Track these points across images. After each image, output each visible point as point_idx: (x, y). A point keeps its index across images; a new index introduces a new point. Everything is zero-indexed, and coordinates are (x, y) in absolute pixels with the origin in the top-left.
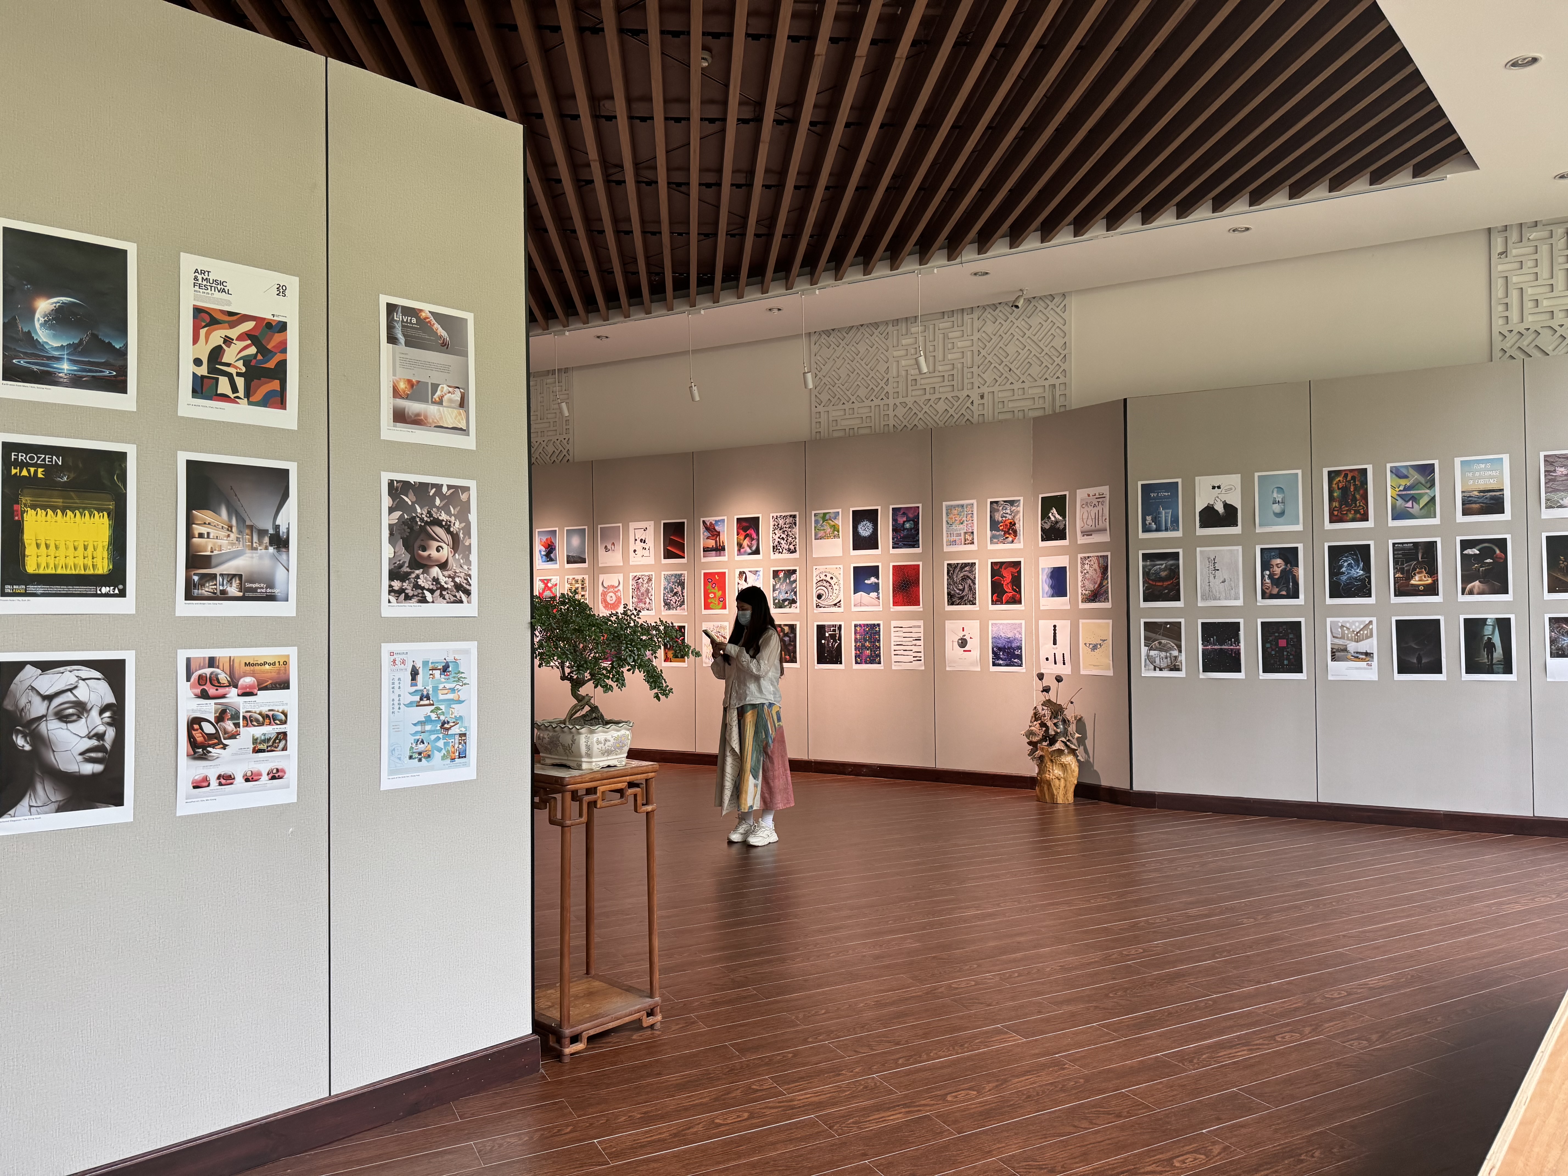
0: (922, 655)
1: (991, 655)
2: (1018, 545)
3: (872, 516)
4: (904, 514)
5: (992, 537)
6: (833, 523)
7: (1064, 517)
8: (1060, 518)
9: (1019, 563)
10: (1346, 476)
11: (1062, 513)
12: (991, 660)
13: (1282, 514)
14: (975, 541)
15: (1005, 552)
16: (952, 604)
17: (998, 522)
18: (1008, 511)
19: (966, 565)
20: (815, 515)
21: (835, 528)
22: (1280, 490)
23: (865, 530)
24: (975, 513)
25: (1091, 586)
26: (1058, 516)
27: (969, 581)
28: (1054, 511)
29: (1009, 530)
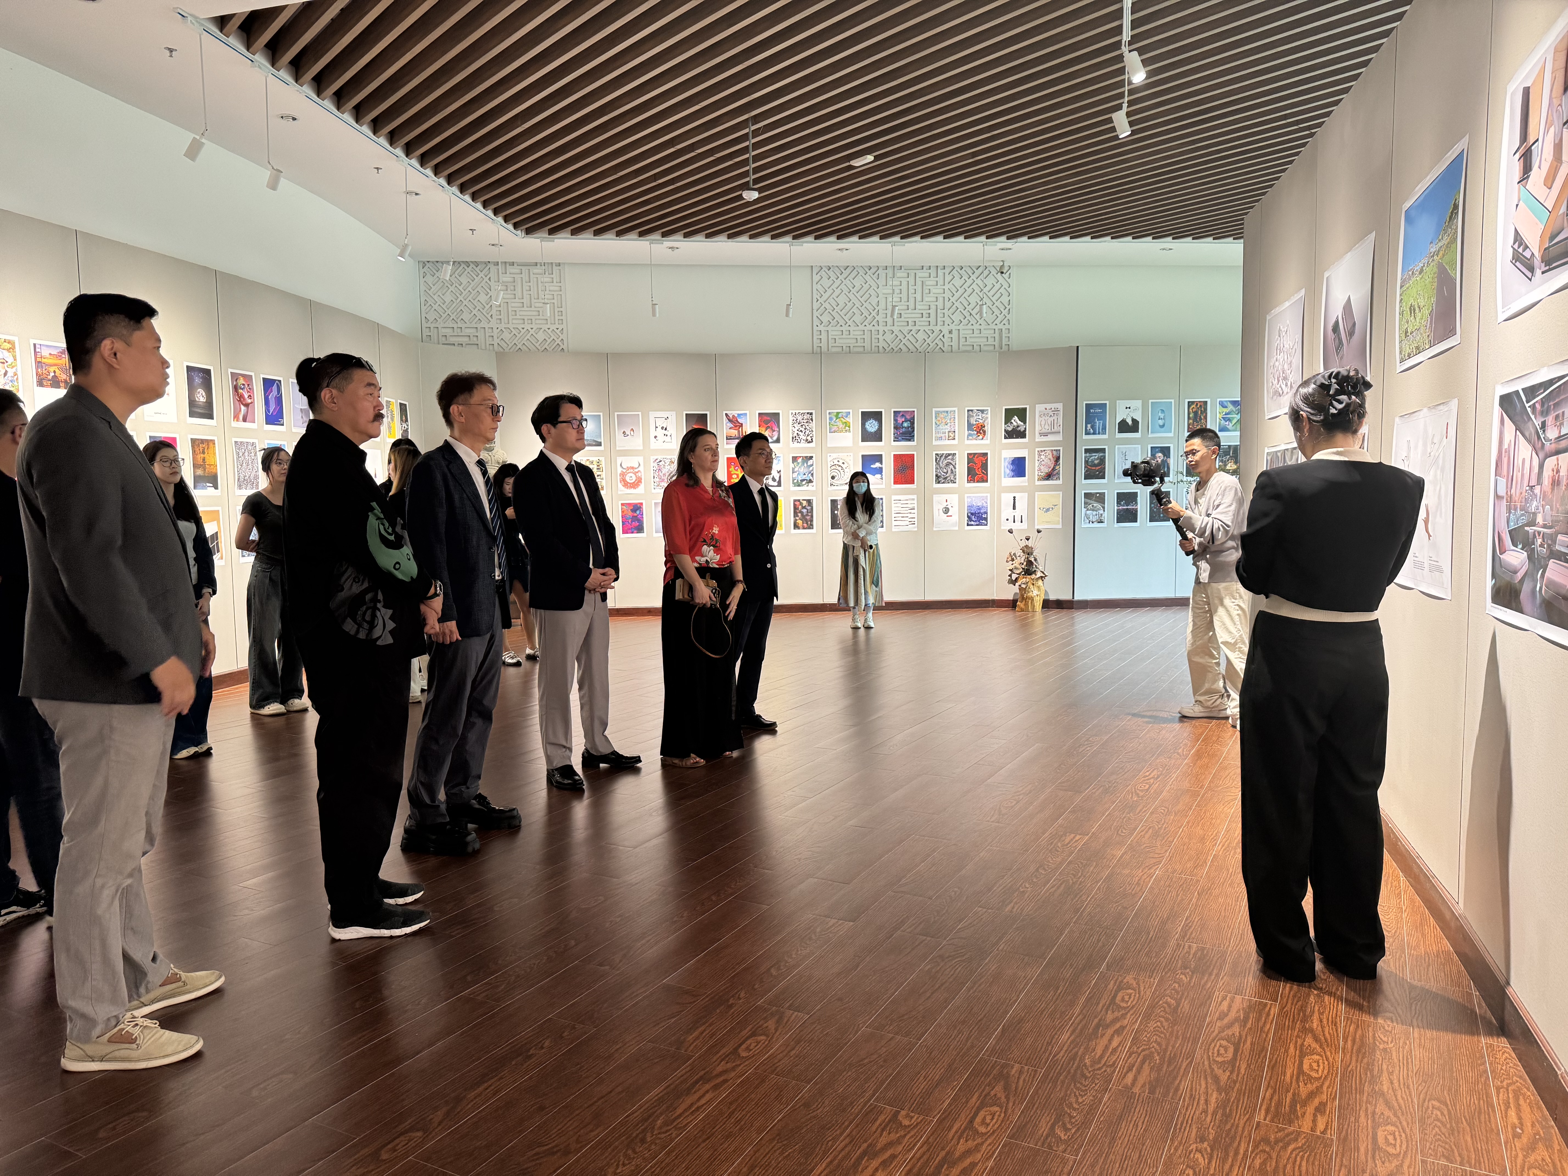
0: (916, 520)
1: (966, 518)
2: (986, 441)
3: (877, 416)
4: (903, 415)
5: (969, 435)
6: (844, 421)
7: (1025, 423)
8: (1022, 424)
9: (987, 454)
10: (1197, 404)
11: (1023, 419)
12: (966, 522)
13: (1162, 426)
14: (956, 437)
15: (977, 445)
16: (939, 483)
17: (973, 425)
18: (980, 417)
19: (949, 455)
20: (829, 413)
21: (847, 424)
22: (1163, 411)
23: (872, 426)
24: (956, 417)
25: (1046, 470)
26: (1019, 422)
27: (951, 467)
28: (1016, 418)
29: (980, 430)
